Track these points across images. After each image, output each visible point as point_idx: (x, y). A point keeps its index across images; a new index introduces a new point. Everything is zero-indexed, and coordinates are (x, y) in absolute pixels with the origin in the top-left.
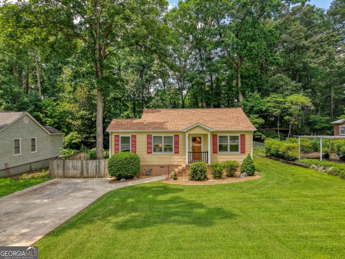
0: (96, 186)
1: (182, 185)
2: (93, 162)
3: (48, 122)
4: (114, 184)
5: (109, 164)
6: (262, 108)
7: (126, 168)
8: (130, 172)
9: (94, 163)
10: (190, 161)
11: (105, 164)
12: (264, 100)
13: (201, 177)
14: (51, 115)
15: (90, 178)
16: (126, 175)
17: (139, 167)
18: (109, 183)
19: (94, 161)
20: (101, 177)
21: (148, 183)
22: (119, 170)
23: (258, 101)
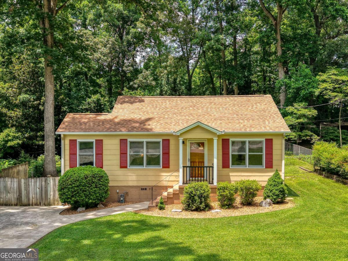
0: (40, 220)
1: (170, 219)
2: (36, 182)
4: (67, 216)
5: (60, 185)
6: (314, 92)
7: (85, 191)
8: (92, 197)
9: (38, 183)
10: (185, 180)
11: (54, 185)
12: (318, 77)
13: (201, 206)
15: (32, 205)
16: (86, 202)
17: (107, 190)
18: (60, 213)
19: (38, 179)
20: (49, 205)
21: (119, 214)
22: (76, 194)
23: (307, 80)
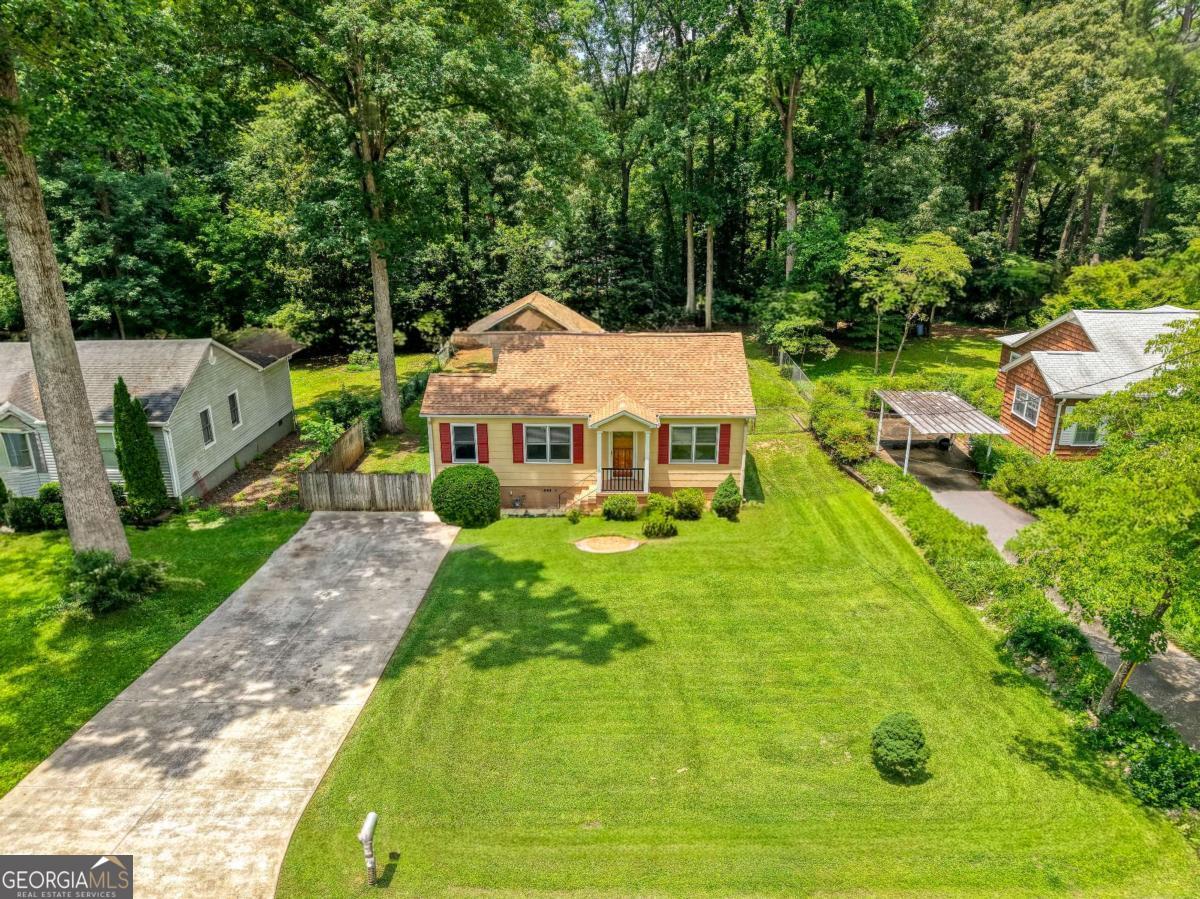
3: (214, 273)
6: (839, 267)
10: (605, 486)
14: (218, 250)
15: (392, 510)
